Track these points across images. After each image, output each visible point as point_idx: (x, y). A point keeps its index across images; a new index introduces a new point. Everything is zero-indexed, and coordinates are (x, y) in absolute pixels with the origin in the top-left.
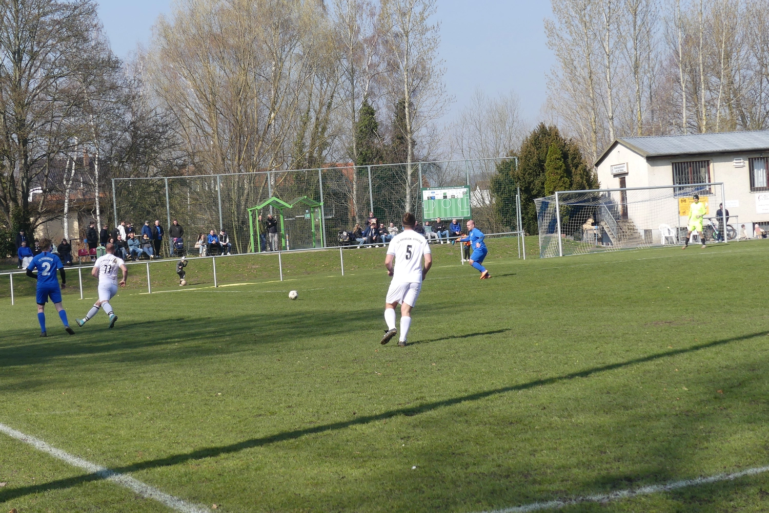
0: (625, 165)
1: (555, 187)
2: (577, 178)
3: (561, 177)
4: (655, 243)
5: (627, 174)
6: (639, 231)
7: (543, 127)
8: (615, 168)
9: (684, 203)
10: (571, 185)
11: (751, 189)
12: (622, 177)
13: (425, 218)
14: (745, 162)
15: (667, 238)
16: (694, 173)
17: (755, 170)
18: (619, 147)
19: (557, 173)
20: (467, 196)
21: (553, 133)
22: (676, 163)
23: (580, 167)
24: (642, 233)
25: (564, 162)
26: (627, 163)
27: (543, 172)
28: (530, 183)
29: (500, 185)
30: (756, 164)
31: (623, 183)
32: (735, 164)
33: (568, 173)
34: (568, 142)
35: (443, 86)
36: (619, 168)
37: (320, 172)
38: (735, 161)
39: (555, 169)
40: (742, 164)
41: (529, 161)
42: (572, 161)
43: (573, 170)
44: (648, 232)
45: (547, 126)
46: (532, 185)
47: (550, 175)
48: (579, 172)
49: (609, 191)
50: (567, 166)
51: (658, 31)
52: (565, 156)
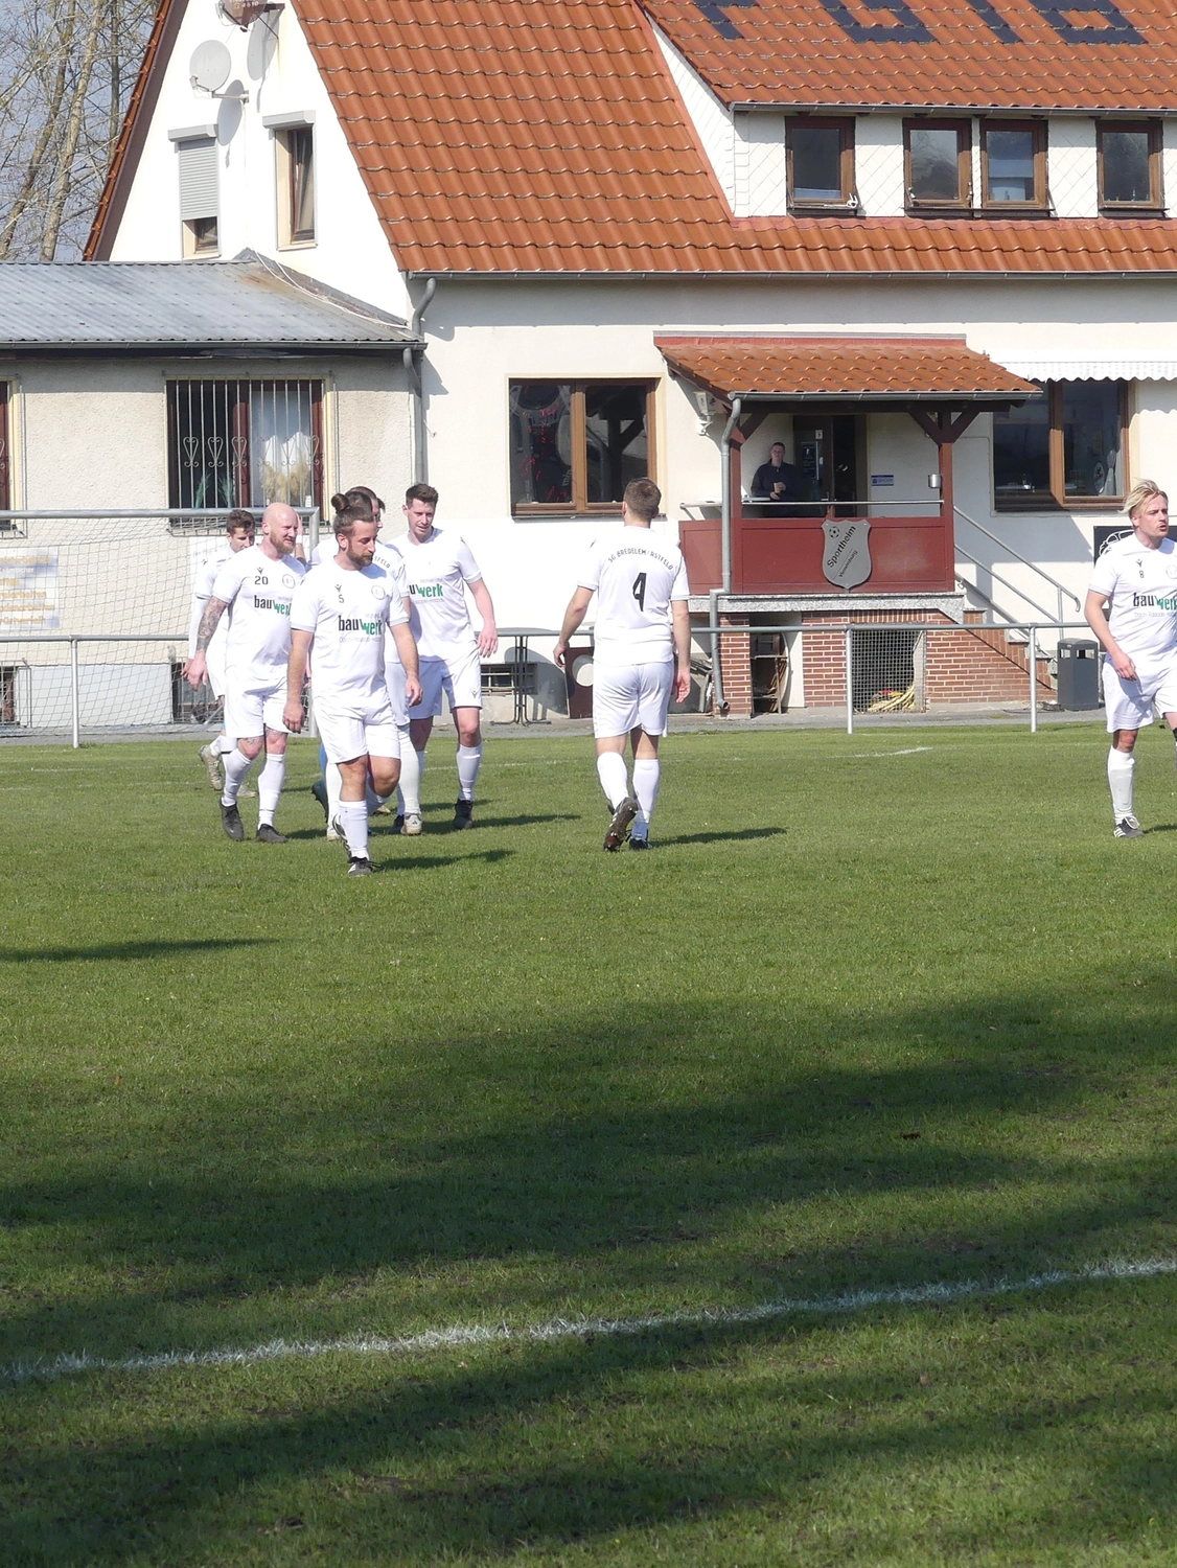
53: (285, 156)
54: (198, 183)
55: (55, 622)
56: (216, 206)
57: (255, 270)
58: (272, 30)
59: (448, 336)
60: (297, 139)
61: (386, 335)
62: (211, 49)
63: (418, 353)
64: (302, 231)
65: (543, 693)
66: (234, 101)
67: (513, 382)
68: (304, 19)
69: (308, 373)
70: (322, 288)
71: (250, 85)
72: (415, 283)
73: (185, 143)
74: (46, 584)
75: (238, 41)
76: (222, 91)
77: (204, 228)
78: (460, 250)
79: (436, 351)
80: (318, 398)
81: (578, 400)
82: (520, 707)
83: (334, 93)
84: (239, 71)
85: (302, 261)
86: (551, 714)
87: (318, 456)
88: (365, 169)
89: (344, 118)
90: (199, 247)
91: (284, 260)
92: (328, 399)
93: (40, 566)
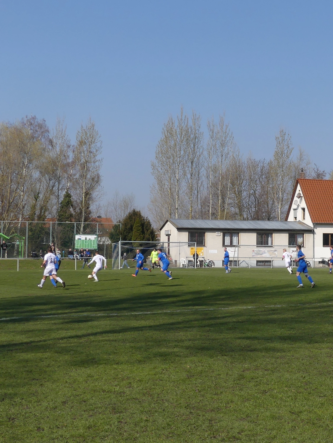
0: (170, 231)
1: (136, 239)
2: (147, 236)
3: (140, 234)
4: (178, 266)
5: (170, 235)
6: (173, 261)
7: (134, 211)
8: (166, 232)
9: (192, 250)
10: (144, 238)
11: (223, 246)
12: (168, 235)
13: (76, 248)
14: (221, 233)
15: (183, 265)
16: (198, 237)
17: (225, 237)
18: (168, 223)
19: (138, 232)
20: (96, 239)
21: (138, 214)
22: (190, 232)
23: (149, 231)
24: (174, 262)
25: (142, 228)
26: (171, 230)
27: (132, 231)
28: (126, 236)
29: (113, 235)
30: (226, 235)
31: (169, 239)
32: (216, 234)
33: (143, 232)
34: (145, 218)
35: (102, 187)
36: (168, 232)
37: (27, 223)
38: (217, 233)
39: (137, 230)
40: (220, 234)
41: (127, 226)
42: (146, 227)
43: (146, 232)
44: (176, 261)
45: (136, 210)
46: (127, 237)
47: (134, 232)
48: (148, 233)
49: (163, 243)
50: (143, 229)
51: (203, 172)
52: (143, 225)
53: (303, 211)
54: (295, 214)
55: (277, 256)
56: (297, 216)
57: (300, 222)
58: (302, 199)
59: (316, 229)
60: (304, 209)
61: (310, 229)
62: (296, 200)
63: (314, 231)
64: (304, 219)
65: (326, 264)
66: (298, 206)
67: (323, 234)
68: (304, 198)
69: (303, 232)
70: (306, 224)
71: (299, 204)
72: (313, 224)
73: (294, 210)
74: (276, 252)
75: (299, 200)
76: (297, 205)
77: (296, 218)
78: (318, 221)
79: (315, 230)
80: (304, 235)
81: (330, 235)
82: (323, 265)
83: (307, 205)
84: (299, 203)
85: (304, 221)
86: (326, 266)
87: (303, 240)
88: (309, 213)
89: (307, 208)
90: (295, 220)
91: (302, 221)
92: (305, 235)
93: (275, 251)
